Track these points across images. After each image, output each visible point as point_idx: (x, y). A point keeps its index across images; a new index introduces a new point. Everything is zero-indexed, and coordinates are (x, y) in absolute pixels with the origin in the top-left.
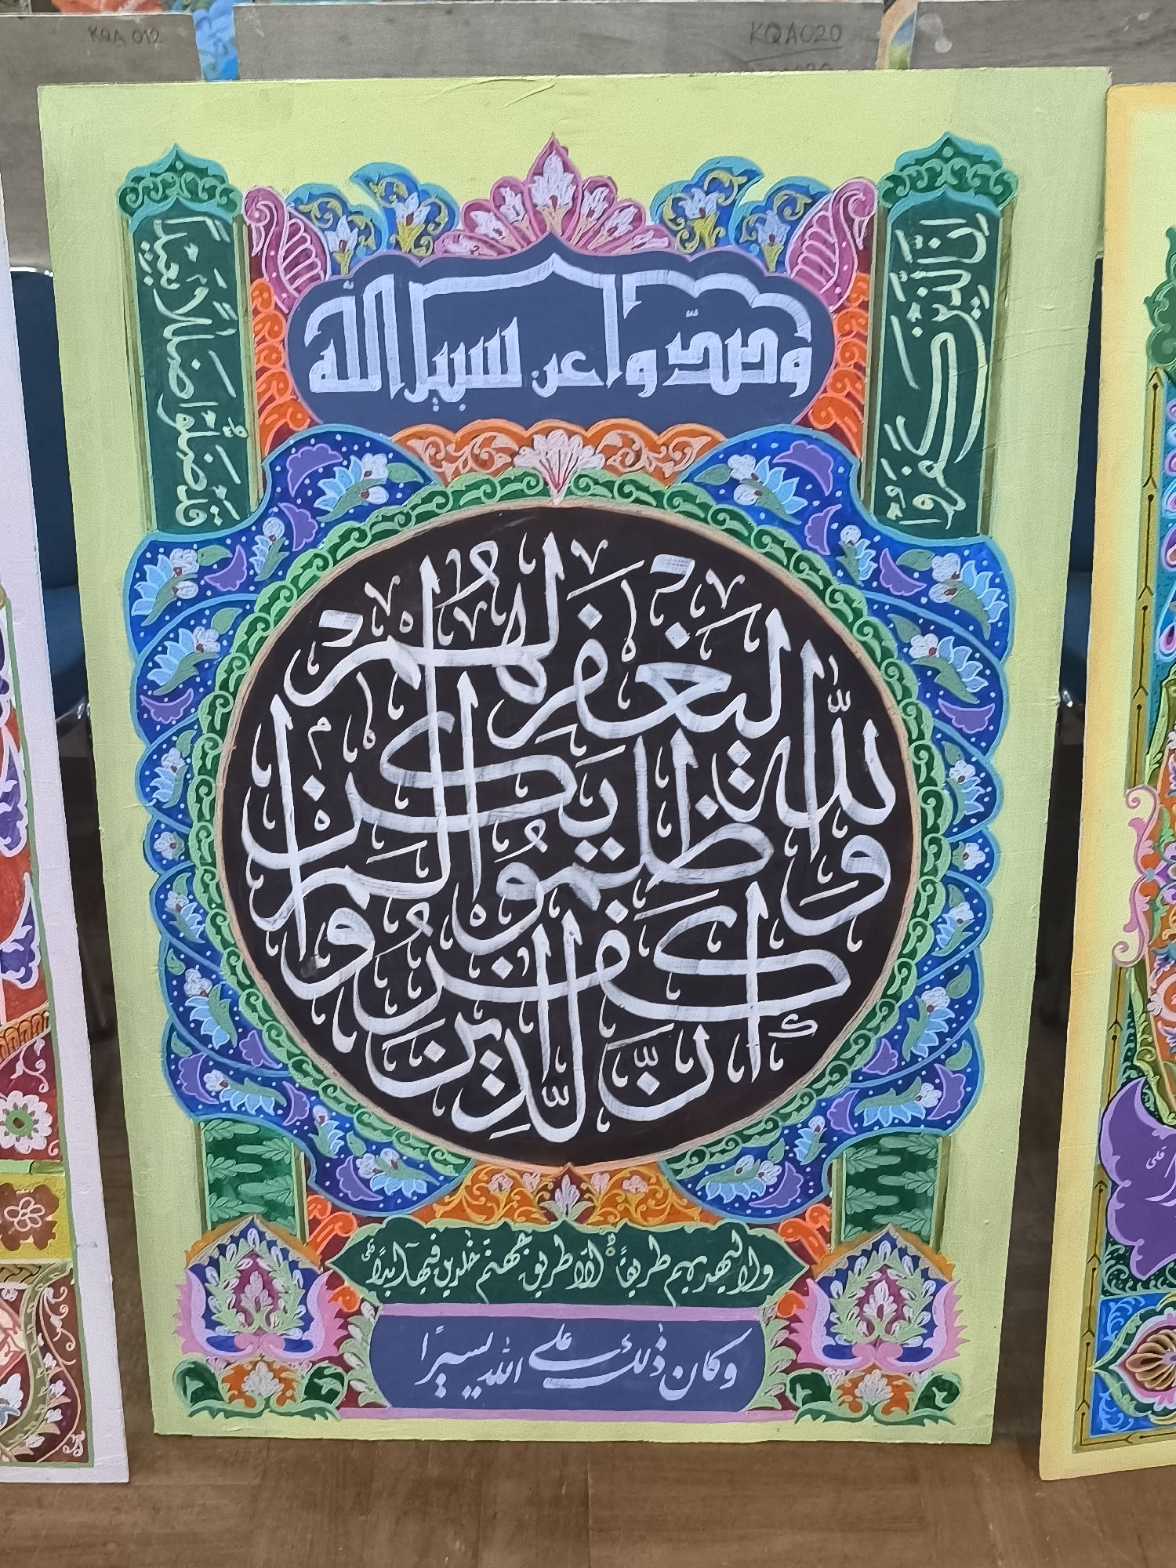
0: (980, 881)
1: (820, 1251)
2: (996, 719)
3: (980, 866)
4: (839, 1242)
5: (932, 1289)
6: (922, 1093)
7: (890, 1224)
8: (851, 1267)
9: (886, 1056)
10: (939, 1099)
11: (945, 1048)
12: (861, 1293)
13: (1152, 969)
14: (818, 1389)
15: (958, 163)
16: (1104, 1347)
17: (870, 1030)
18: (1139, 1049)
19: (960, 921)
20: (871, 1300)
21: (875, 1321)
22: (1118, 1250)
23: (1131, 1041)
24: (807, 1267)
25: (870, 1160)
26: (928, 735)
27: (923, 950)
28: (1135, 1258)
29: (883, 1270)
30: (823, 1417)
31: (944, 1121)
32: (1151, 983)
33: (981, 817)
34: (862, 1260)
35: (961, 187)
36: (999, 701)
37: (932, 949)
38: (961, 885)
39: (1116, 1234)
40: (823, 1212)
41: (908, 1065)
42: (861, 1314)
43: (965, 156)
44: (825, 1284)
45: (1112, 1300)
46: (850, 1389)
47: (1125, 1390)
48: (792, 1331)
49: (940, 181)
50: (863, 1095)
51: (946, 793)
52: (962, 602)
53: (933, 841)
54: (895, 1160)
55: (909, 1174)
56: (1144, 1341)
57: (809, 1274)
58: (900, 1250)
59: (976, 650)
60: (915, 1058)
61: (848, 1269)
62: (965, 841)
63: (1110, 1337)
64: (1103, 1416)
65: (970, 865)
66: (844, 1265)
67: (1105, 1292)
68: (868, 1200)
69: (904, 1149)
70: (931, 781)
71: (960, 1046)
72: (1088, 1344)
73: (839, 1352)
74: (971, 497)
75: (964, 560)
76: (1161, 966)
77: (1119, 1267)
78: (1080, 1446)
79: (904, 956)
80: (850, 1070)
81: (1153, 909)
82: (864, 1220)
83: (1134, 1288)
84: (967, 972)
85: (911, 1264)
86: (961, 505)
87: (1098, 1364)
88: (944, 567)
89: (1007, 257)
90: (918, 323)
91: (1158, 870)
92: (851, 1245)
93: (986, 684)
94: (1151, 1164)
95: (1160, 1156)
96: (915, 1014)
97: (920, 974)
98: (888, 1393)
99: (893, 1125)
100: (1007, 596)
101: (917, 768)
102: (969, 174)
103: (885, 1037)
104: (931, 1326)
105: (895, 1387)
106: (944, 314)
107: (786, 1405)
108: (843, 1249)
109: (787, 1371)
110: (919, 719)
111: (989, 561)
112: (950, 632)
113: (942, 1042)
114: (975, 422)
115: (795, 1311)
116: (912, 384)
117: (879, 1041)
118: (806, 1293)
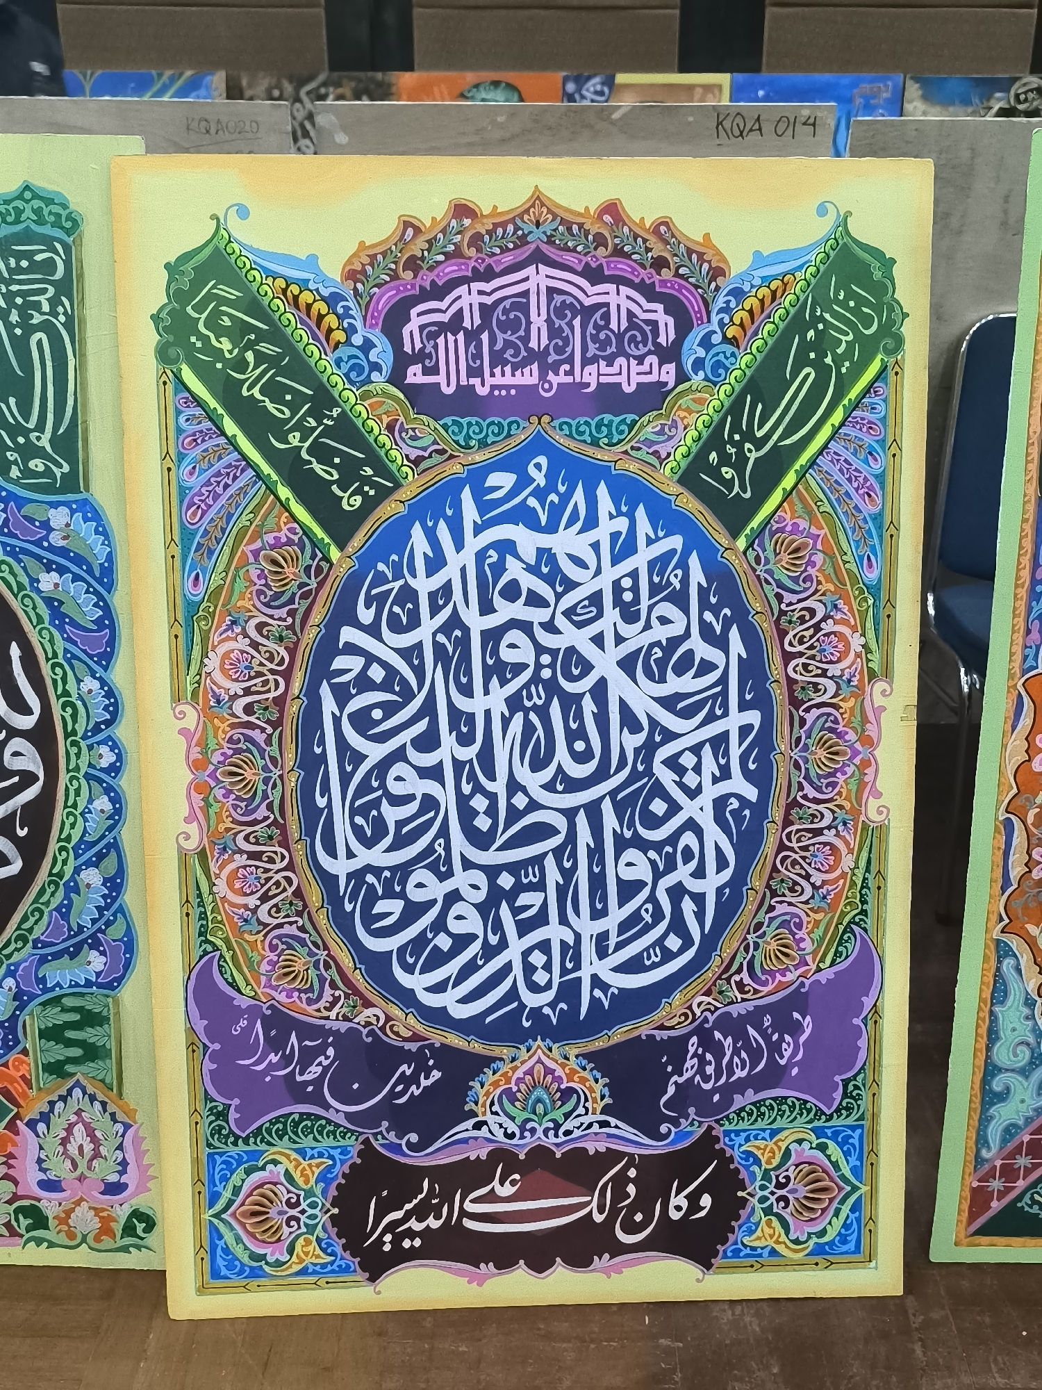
0: (114, 778)
1: (25, 1095)
2: (112, 642)
3: (112, 765)
4: (40, 1089)
5: (121, 1131)
6: (91, 958)
7: (80, 1072)
8: (52, 1110)
9: (58, 927)
10: (105, 964)
11: (104, 920)
12: (64, 1134)
13: (213, 857)
14: (39, 1220)
15: (36, 203)
16: (214, 1198)
17: (42, 904)
18: (210, 926)
19: (102, 811)
20: (72, 1139)
21: (78, 1159)
22: (216, 1107)
23: (203, 919)
24: (16, 1110)
25: (56, 1017)
26: (60, 655)
27: (76, 835)
28: (233, 1115)
29: (78, 1113)
30: (45, 1244)
31: (112, 982)
32: (214, 868)
33: (109, 723)
34: (60, 1105)
35: (40, 221)
36: (112, 627)
37: (83, 835)
38: (100, 781)
39: (213, 1092)
40: (23, 1062)
41: (76, 935)
42: (65, 1152)
43: (41, 198)
44: (32, 1125)
45: (217, 1153)
46: (64, 1219)
47: (238, 1240)
48: (10, 1167)
49: (23, 217)
50: (43, 960)
51: (79, 704)
52: (75, 546)
53: (74, 743)
54: (75, 1017)
55: (89, 1030)
56: (250, 1194)
57: (17, 1116)
58: (90, 1095)
59: (89, 585)
60: (81, 928)
61: (50, 1111)
62: (99, 743)
63: (219, 1188)
64: (220, 1262)
65: (104, 763)
66: (46, 1109)
67: (209, 1145)
68: (59, 1052)
69: (82, 1007)
70: (66, 693)
71: (116, 918)
72: (200, 1193)
73: (51, 1185)
74: (73, 463)
75: (73, 512)
76: (220, 854)
77: (219, 1122)
78: (202, 1289)
79: (62, 840)
80: (31, 938)
81: (208, 805)
82: (56, 1069)
83: (235, 1144)
84: (113, 854)
85: (100, 1108)
86: (66, 468)
87: (211, 1212)
88: (58, 517)
89: (81, 276)
90: (18, 325)
91: (208, 772)
92: (50, 1091)
93: (101, 613)
94: (236, 1030)
95: (243, 1023)
96: (77, 890)
97: (77, 857)
98: (96, 1224)
99: (71, 986)
100: (109, 542)
101: (55, 682)
102: (46, 212)
103: (55, 909)
104: (124, 1163)
105: (102, 1218)
106: (37, 319)
107: (13, 1233)
108: (43, 1094)
109: (10, 1202)
110: (52, 641)
111: (92, 513)
112: (68, 570)
113: (102, 916)
114: (70, 402)
115: (10, 1149)
116: (19, 373)
117: (50, 913)
118: (17, 1133)
